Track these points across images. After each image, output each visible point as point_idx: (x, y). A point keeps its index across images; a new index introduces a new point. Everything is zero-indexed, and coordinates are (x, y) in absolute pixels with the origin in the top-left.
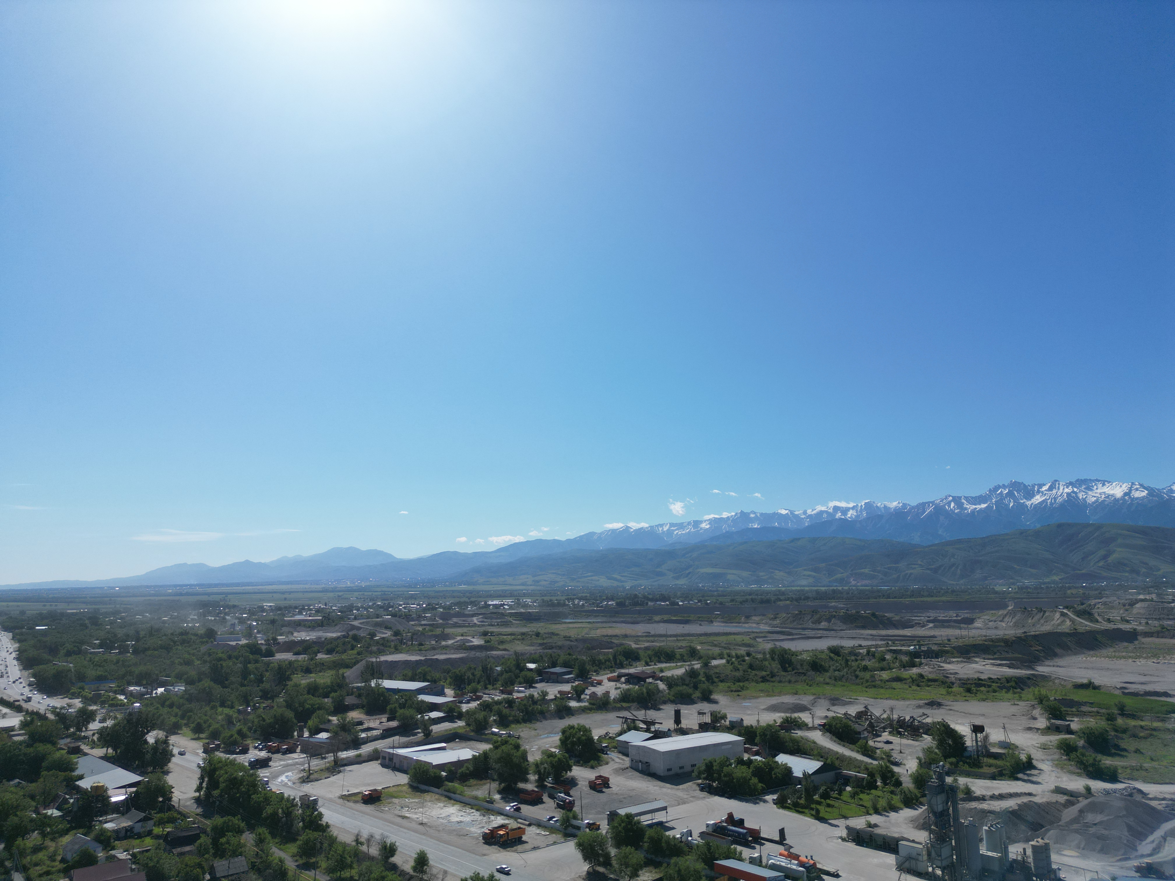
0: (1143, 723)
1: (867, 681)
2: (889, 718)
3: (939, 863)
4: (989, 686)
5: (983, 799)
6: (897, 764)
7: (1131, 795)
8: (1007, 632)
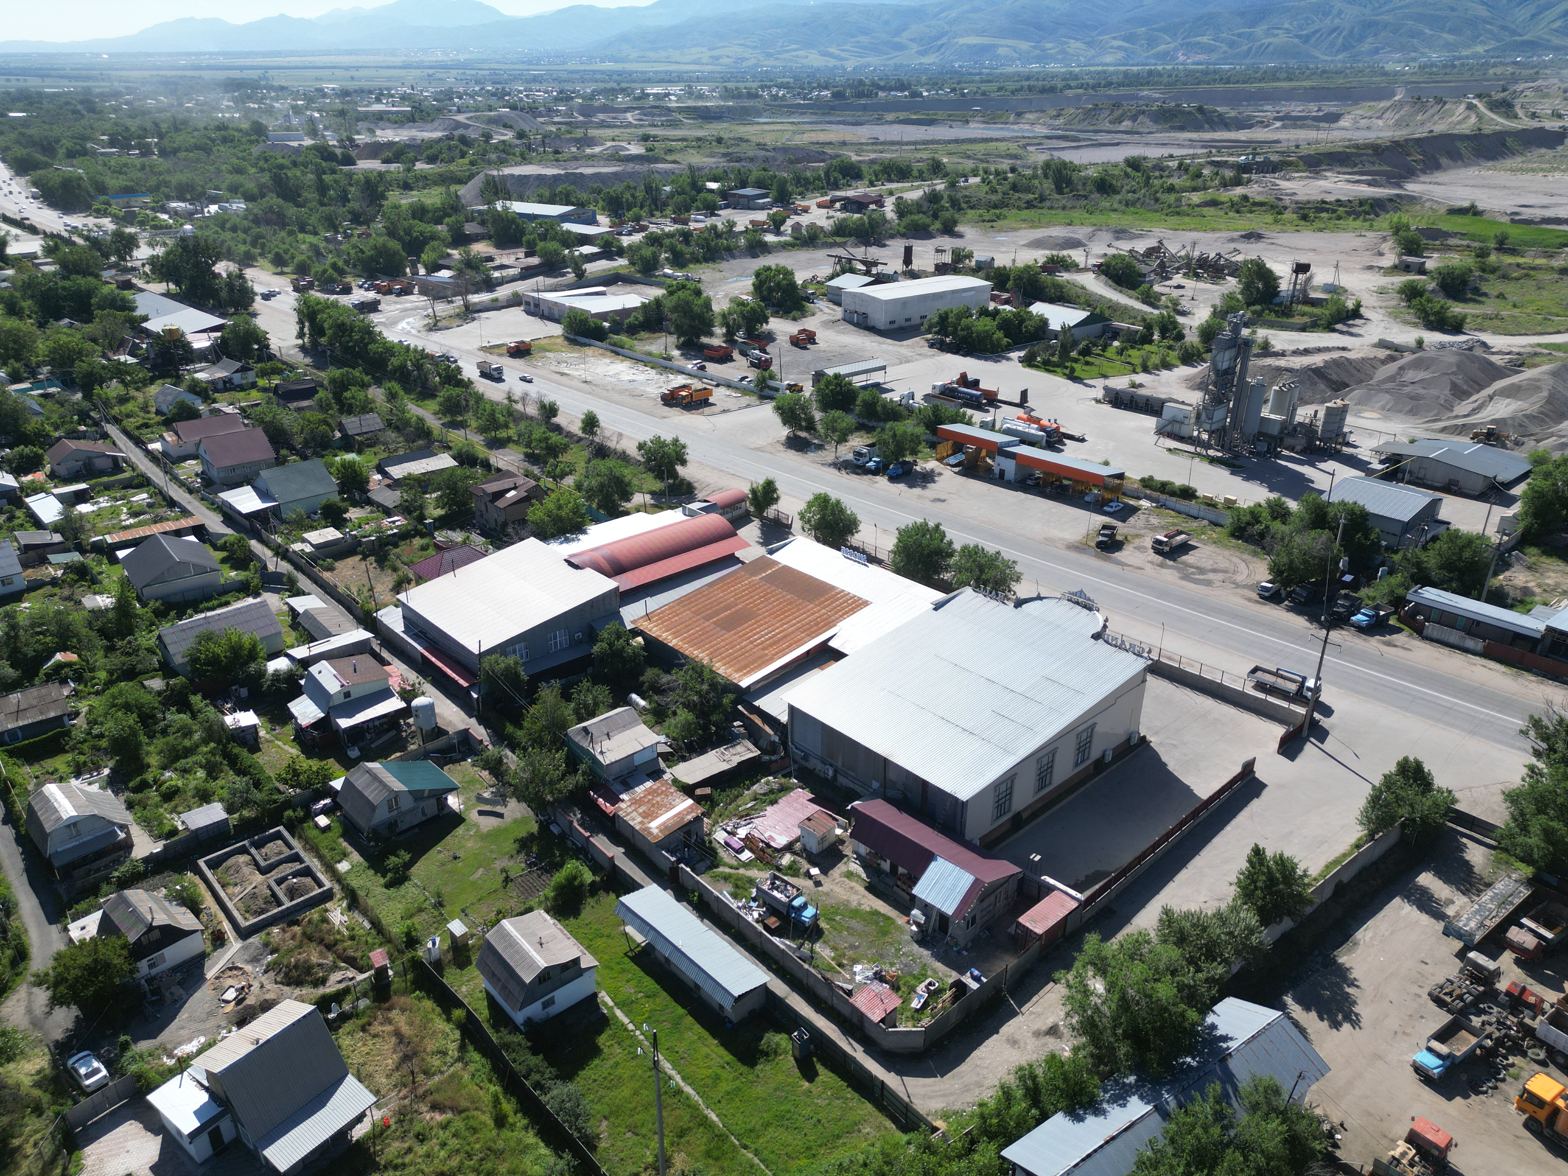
0: (1520, 260)
1: (1169, 206)
2: (1187, 256)
3: (1208, 427)
4: (1334, 211)
5: (1283, 354)
6: (1184, 314)
7: (1470, 349)
8: (1381, 134)
